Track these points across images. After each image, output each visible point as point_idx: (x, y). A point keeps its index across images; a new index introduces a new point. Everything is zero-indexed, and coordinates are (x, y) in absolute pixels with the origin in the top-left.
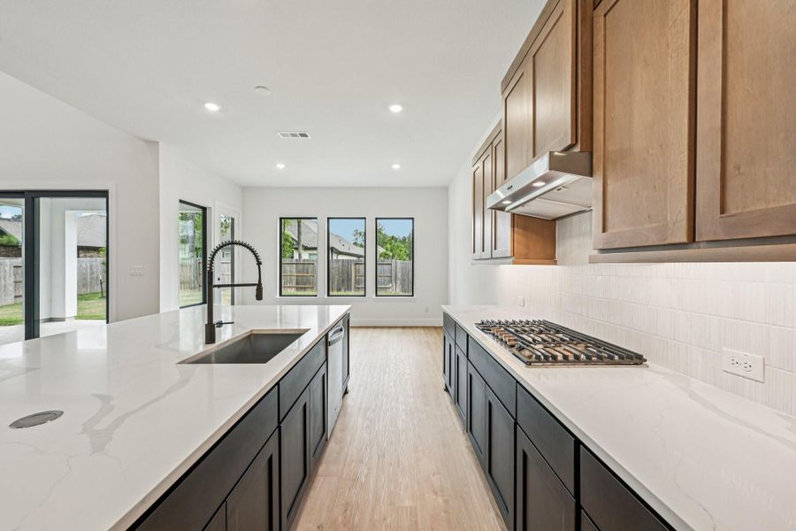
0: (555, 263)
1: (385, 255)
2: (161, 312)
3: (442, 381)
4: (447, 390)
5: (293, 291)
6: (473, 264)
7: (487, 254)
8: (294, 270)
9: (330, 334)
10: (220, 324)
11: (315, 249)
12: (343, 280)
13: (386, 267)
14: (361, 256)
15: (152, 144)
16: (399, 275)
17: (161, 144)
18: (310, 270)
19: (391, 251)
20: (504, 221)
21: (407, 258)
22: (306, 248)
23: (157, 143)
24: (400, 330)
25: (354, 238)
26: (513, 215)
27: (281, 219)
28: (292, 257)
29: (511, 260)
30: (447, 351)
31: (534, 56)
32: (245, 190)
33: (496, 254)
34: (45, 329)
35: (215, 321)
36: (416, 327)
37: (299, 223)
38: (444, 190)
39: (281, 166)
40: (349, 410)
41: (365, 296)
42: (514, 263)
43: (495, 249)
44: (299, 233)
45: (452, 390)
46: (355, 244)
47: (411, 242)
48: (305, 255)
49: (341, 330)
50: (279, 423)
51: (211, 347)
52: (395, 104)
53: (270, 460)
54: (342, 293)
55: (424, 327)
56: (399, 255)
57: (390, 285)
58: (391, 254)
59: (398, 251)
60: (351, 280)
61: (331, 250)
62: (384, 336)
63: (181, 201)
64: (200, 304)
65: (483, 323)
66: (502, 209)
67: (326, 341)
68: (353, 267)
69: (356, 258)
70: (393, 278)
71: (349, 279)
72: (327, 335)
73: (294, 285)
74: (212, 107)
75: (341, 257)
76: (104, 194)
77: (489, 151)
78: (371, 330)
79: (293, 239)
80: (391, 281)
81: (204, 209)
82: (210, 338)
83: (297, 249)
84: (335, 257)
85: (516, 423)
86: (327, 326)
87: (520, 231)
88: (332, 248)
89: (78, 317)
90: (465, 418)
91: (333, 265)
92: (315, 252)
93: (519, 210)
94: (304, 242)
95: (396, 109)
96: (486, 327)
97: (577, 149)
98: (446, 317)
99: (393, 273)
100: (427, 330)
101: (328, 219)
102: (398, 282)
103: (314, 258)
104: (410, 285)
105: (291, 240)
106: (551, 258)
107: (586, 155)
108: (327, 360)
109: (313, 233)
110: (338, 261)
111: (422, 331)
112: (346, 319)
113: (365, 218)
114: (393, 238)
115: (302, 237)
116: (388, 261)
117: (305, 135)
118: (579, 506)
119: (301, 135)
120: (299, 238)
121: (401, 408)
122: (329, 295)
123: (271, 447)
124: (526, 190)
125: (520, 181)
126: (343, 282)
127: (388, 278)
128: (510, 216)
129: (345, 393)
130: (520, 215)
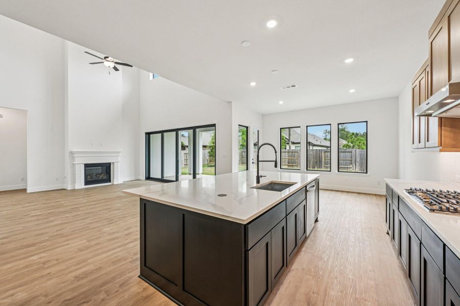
1: (347, 146)
2: (233, 172)
3: (385, 228)
4: (388, 233)
5: (286, 167)
6: (412, 152)
7: (422, 145)
8: (287, 156)
9: (308, 187)
10: (261, 176)
11: (299, 143)
12: (316, 161)
13: (348, 154)
14: (328, 147)
16: (358, 159)
17: (233, 102)
18: (296, 156)
19: (352, 143)
20: (434, 122)
22: (293, 143)
23: (231, 102)
24: (356, 195)
25: (324, 135)
26: (441, 119)
27: (281, 129)
28: (285, 148)
29: (439, 148)
30: (388, 207)
31: (449, 16)
32: (263, 116)
33: (428, 144)
34: (197, 176)
35: (260, 175)
36: (369, 194)
37: (289, 131)
38: (396, 99)
39: (281, 103)
41: (330, 171)
42: (441, 151)
43: (428, 141)
44: (290, 135)
45: (390, 233)
46: (325, 139)
48: (293, 147)
49: (314, 186)
50: (286, 216)
51: (258, 184)
52: (348, 58)
53: (283, 228)
54: (316, 169)
55: (376, 195)
56: (358, 146)
57: (351, 166)
58: (352, 145)
59: (358, 142)
60: (322, 161)
61: (308, 143)
62: (344, 196)
63: (239, 125)
64: (245, 170)
65: (411, 189)
66: (430, 115)
67: (305, 190)
68: (323, 154)
69: (324, 149)
70: (353, 162)
71: (320, 162)
72: (306, 186)
73: (287, 164)
74: (253, 84)
75: (315, 148)
76: (214, 125)
77: (423, 75)
78: (334, 192)
79: (286, 138)
80: (351, 164)
81: (247, 127)
82: (258, 182)
83: (288, 144)
84: (311, 148)
85: (421, 243)
86: (306, 182)
87: (448, 129)
88: (309, 143)
89: (203, 174)
90: (397, 247)
91: (310, 153)
92: (299, 145)
93: (444, 115)
94: (292, 140)
95: (349, 61)
96: (411, 192)
99: (353, 158)
100: (378, 197)
101: (307, 126)
102: (358, 164)
103: (299, 149)
105: (285, 139)
108: (306, 198)
109: (298, 135)
110: (313, 150)
111: (374, 197)
112: (317, 181)
113: (330, 124)
114: (353, 134)
115: (291, 137)
116: (350, 150)
117: (295, 86)
118: (445, 278)
119: (292, 86)
120: (289, 137)
121: (352, 236)
122: (307, 170)
123: (283, 223)
124: (441, 104)
125: (435, 99)
126: (316, 163)
127: (349, 161)
128: (437, 119)
129: (316, 221)
130: (446, 118)
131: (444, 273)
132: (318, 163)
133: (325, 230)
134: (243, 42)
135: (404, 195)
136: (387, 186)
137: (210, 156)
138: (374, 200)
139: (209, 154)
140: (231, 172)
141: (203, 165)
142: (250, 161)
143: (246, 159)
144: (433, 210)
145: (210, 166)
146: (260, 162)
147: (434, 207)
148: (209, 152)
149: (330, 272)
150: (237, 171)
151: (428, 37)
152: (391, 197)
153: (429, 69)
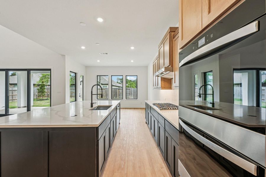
0: (171, 89)
2: (66, 103)
3: (145, 120)
4: (146, 123)
6: (153, 89)
7: (156, 87)
13: (129, 90)
14: (121, 87)
15: (63, 56)
16: (133, 93)
17: (66, 56)
18: (104, 91)
19: (130, 85)
21: (135, 87)
23: (65, 55)
24: (133, 109)
26: (161, 78)
27: (97, 76)
29: (161, 88)
30: (146, 111)
31: (164, 43)
32: (87, 67)
33: (158, 87)
34: (32, 109)
35: (93, 102)
36: (138, 108)
37: (100, 77)
38: (146, 67)
39: (98, 61)
40: (121, 127)
41: (123, 99)
45: (147, 122)
46: (118, 82)
47: (136, 82)
48: (102, 86)
49: (119, 106)
50: (110, 121)
51: (92, 108)
54: (115, 98)
55: (140, 108)
56: (132, 87)
59: (132, 85)
61: (112, 86)
63: (70, 72)
64: (74, 101)
66: (159, 76)
68: (118, 90)
69: (118, 87)
70: (131, 94)
72: (116, 107)
74: (83, 48)
76: (50, 70)
77: (156, 61)
80: (130, 95)
81: (76, 73)
82: (92, 106)
85: (158, 122)
87: (163, 82)
90: (150, 127)
91: (113, 90)
92: (108, 85)
93: (162, 77)
94: (101, 82)
95: (132, 48)
96: (154, 104)
97: (170, 66)
98: (146, 104)
99: (131, 92)
100: (141, 109)
101: (112, 76)
102: (132, 95)
103: (105, 87)
104: (136, 96)
106: (170, 88)
107: (172, 67)
108: (116, 113)
110: (114, 88)
111: (140, 109)
112: (119, 104)
113: (123, 76)
114: (131, 81)
115: (101, 80)
116: (129, 88)
117: (107, 54)
118: (165, 130)
119: (106, 54)
120: (100, 81)
121: (134, 127)
122: (112, 99)
123: (109, 126)
124: (162, 73)
125: (160, 71)
126: (114, 95)
127: (129, 94)
128: (160, 78)
129: (119, 124)
130: (163, 78)
131: (165, 129)
132: (115, 95)
133: (123, 127)
134: (81, 23)
135: (152, 106)
136: (146, 103)
137: (39, 92)
138: (140, 111)
139: (37, 91)
140: (65, 103)
141: (34, 99)
142: (78, 95)
143: (75, 94)
144: (161, 110)
145: (39, 100)
146: (93, 95)
147: (162, 109)
148: (38, 89)
149: (128, 144)
150: (69, 102)
151: (158, 48)
152: (148, 108)
153: (158, 59)
